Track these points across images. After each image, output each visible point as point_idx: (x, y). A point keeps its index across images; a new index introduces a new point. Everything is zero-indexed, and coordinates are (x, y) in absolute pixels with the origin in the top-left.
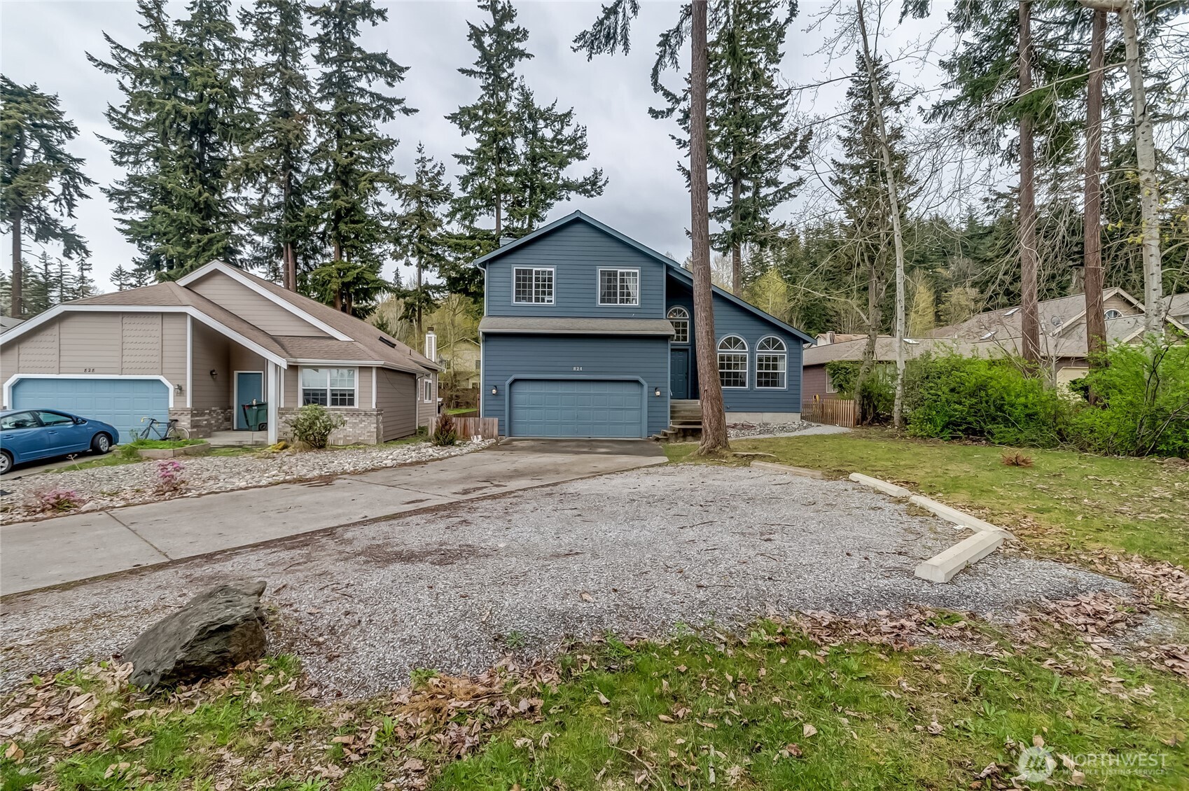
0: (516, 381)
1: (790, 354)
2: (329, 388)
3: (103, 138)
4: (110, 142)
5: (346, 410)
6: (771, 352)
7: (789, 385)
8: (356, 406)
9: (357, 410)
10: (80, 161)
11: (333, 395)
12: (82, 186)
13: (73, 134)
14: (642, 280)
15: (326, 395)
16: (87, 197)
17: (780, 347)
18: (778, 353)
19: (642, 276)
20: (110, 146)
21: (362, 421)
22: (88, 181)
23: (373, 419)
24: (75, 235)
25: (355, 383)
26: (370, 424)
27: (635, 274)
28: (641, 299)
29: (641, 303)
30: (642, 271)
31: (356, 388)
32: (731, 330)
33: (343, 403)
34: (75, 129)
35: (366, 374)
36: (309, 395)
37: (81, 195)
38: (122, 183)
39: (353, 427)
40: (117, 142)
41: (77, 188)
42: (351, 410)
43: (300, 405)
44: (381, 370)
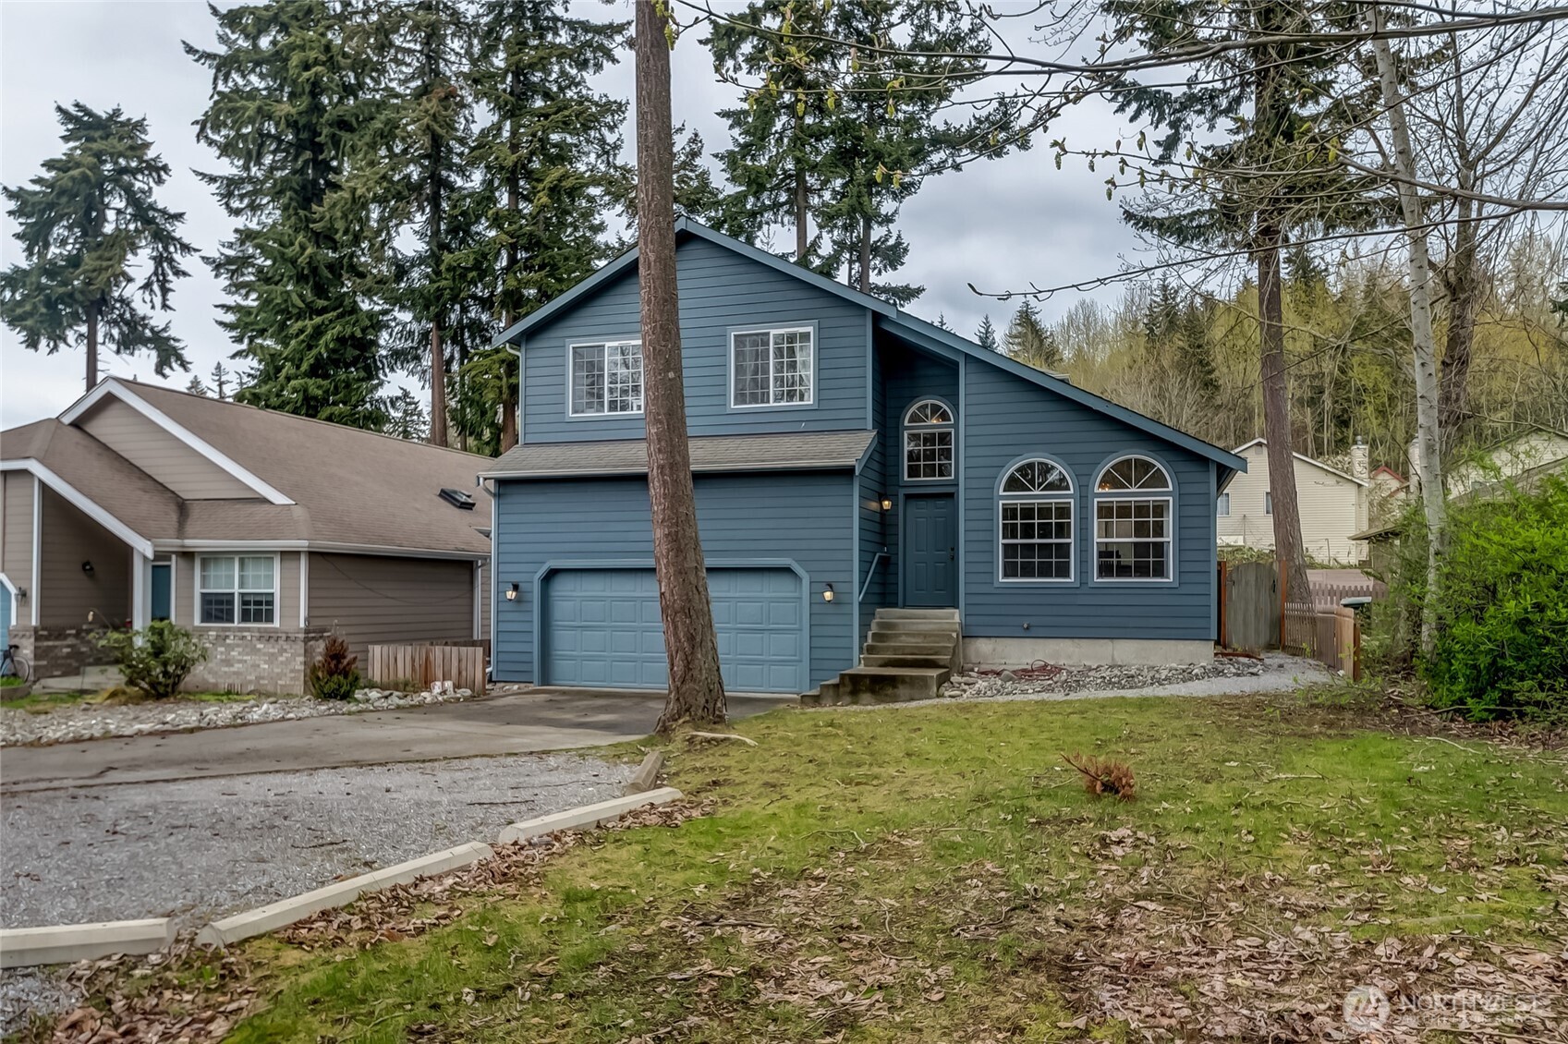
0: (552, 574)
1: (1181, 496)
2: (236, 590)
3: (204, 175)
4: (212, 179)
5: (259, 630)
6: (1133, 494)
7: (1180, 573)
8: (276, 624)
9: (275, 631)
10: (179, 217)
11: (245, 603)
12: (177, 257)
13: (164, 176)
14: (819, 349)
15: (231, 602)
16: (185, 274)
17: (1158, 480)
18: (1150, 496)
19: (820, 339)
20: (214, 187)
21: (282, 651)
22: (186, 248)
23: (300, 647)
24: (168, 339)
25: (273, 581)
26: (294, 655)
27: (805, 337)
28: (819, 390)
29: (819, 399)
30: (820, 329)
31: (276, 590)
32: (1031, 446)
33: (258, 617)
34: (165, 168)
35: (290, 564)
36: (210, 602)
37: (178, 273)
38: (231, 245)
39: (269, 662)
40: (222, 178)
41: (171, 261)
42: (266, 630)
43: (197, 622)
44: (313, 555)
